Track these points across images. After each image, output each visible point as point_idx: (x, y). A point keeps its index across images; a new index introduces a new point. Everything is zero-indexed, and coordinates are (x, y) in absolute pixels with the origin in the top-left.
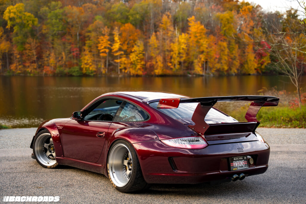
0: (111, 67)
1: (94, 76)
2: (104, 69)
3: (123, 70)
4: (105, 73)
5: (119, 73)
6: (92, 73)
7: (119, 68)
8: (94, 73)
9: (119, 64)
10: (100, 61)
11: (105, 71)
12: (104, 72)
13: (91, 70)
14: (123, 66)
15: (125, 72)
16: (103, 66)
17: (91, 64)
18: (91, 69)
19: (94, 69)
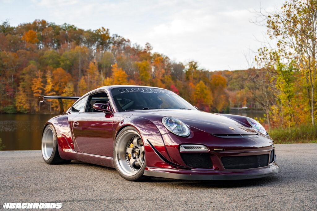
0: (44, 106)
1: (28, 113)
2: (37, 107)
3: (55, 109)
4: (38, 111)
5: (51, 111)
6: (25, 111)
7: (51, 106)
8: (28, 111)
9: (51, 103)
10: (33, 101)
11: (38, 109)
14: (54, 105)
15: (56, 110)
16: (36, 105)
17: (24, 103)
18: (24, 107)
19: (28, 108)
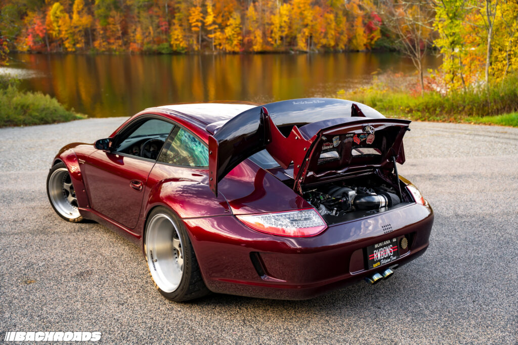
0: (205, 43)
1: (186, 54)
2: (196, 45)
3: (218, 47)
4: (198, 50)
5: (214, 49)
6: (183, 50)
7: (214, 44)
8: (186, 50)
9: (213, 39)
10: (191, 37)
11: (198, 47)
12: (196, 48)
13: (182, 47)
14: (217, 42)
15: (220, 49)
16: (195, 42)
17: (181, 40)
18: (181, 45)
19: (185, 46)
